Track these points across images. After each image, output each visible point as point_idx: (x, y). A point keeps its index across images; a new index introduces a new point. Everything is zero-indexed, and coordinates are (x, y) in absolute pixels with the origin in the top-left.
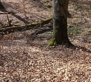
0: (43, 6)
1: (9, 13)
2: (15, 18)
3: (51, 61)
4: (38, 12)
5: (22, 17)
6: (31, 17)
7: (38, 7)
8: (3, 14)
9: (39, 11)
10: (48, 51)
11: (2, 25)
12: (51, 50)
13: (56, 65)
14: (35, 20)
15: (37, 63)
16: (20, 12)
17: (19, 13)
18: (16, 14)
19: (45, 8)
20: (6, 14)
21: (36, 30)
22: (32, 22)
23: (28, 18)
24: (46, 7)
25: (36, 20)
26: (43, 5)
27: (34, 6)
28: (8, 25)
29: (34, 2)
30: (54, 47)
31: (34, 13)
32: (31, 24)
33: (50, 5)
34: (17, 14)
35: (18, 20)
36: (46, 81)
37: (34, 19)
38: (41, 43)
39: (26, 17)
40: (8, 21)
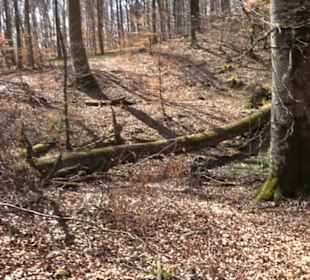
0: (215, 82)
1: (115, 103)
2: (132, 118)
3: (278, 239)
4: (201, 101)
5: (153, 117)
6: (180, 116)
7: (198, 84)
8: (96, 105)
9: (202, 99)
10: (260, 214)
11: (96, 138)
12: (268, 212)
13: (295, 249)
14: (191, 126)
15: (242, 240)
16: (147, 100)
17: (144, 102)
18: (134, 106)
19: (223, 90)
20: (104, 104)
21: (198, 156)
22: (184, 131)
23: (170, 119)
24: (224, 87)
25: (195, 126)
26: (216, 79)
27: (187, 84)
28: (112, 139)
29: (187, 69)
30: (273, 204)
31: (189, 105)
32: (187, 139)
33: (237, 80)
34: (139, 107)
35: (141, 125)
36: (285, 278)
37: (188, 121)
38: (229, 193)
39: (165, 115)
40: (111, 128)
